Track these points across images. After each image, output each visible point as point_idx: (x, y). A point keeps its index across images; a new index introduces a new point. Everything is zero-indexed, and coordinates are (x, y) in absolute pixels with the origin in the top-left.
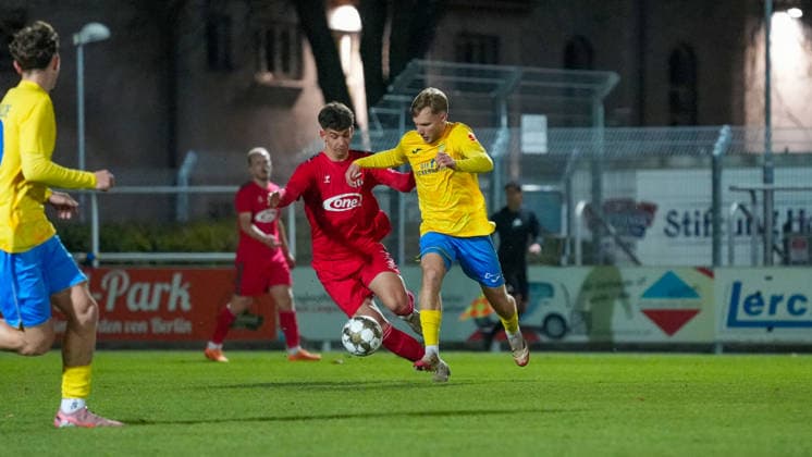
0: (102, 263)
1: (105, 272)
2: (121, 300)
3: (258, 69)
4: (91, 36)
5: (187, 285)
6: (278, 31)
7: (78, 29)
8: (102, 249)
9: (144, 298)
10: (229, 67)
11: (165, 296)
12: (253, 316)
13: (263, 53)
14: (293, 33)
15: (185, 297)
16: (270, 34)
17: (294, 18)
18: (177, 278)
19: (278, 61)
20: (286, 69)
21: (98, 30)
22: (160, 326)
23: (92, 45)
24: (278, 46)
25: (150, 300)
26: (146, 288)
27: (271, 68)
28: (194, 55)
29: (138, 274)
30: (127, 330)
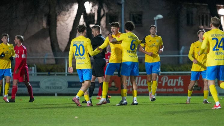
0: (161, 74)
1: (162, 76)
2: (166, 83)
3: (200, 25)
4: (158, 18)
5: (182, 79)
6: (205, 15)
7: (155, 16)
8: (161, 71)
9: (172, 83)
10: (192, 25)
11: (177, 83)
12: (199, 87)
13: (201, 21)
14: (209, 16)
15: (182, 82)
16: (203, 16)
17: (209, 12)
18: (180, 78)
19: (205, 23)
20: (207, 25)
21: (160, 16)
22: (175, 90)
23: (159, 20)
24: (205, 19)
25: (173, 83)
26: (172, 80)
27: (203, 25)
28: (184, 22)
29: (170, 77)
30: (168, 91)
